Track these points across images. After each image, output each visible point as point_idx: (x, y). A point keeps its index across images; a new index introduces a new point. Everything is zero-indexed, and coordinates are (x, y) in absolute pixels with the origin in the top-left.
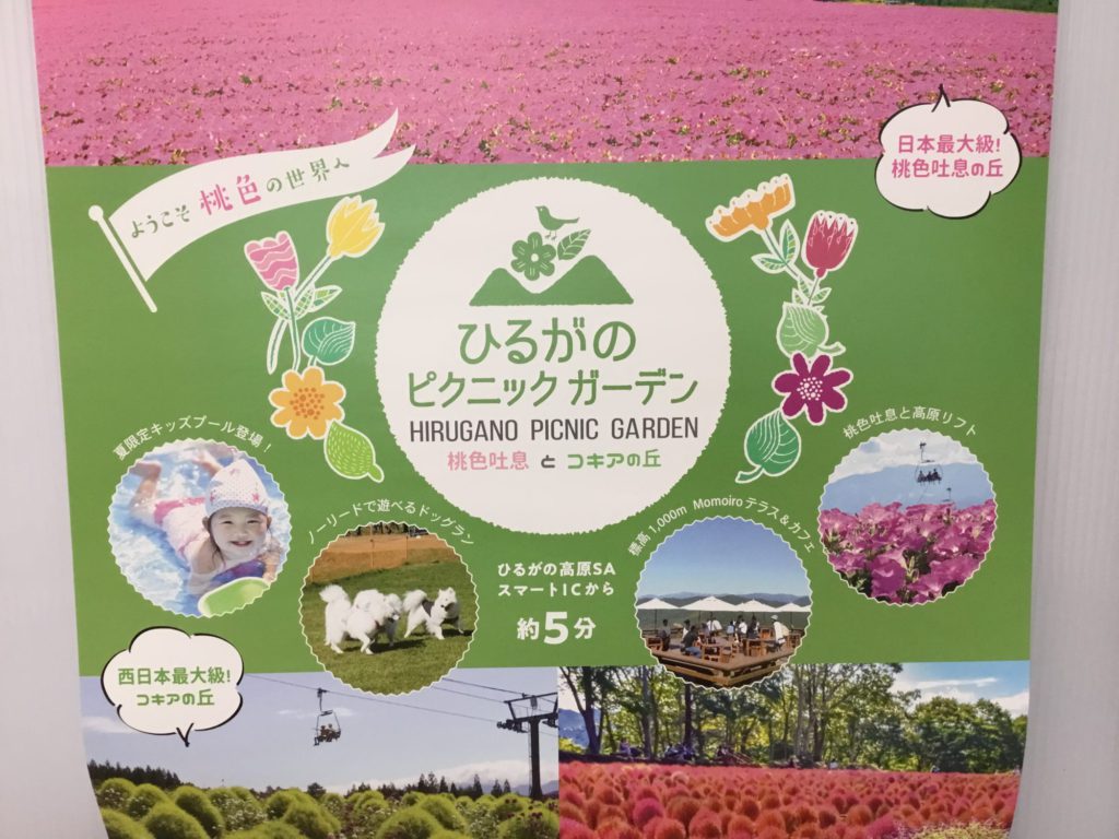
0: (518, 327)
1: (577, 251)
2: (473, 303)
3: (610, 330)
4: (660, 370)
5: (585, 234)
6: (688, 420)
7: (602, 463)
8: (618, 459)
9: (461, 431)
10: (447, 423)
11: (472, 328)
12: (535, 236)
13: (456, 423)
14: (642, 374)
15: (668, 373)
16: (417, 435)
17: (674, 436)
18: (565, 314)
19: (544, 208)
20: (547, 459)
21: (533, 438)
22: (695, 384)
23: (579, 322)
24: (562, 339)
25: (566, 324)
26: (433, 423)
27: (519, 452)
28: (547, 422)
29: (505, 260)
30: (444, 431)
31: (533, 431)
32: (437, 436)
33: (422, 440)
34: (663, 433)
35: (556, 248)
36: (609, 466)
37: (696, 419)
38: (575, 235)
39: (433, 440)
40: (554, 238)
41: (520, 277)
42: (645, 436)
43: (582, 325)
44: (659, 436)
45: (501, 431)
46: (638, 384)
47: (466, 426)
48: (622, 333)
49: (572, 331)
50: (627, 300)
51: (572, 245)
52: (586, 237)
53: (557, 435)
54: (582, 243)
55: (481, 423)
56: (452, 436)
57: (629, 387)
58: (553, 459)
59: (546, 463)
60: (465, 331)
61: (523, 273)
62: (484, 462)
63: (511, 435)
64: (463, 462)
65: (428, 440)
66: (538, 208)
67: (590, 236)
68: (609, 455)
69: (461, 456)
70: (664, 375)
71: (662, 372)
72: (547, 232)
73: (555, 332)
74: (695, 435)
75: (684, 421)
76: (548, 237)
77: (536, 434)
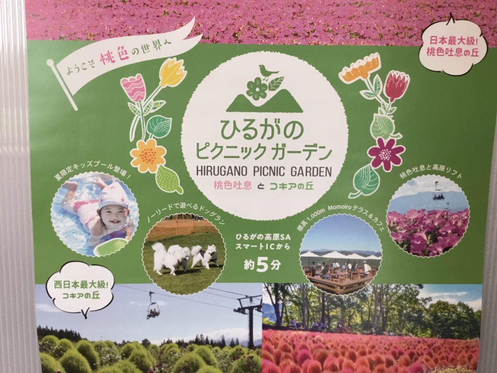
0: (249, 122)
1: (277, 87)
2: (228, 111)
3: (292, 125)
4: (314, 144)
5: (281, 79)
6: (327, 168)
7: (286, 187)
8: (294, 185)
9: (220, 171)
10: (214, 167)
11: (227, 122)
12: (258, 79)
13: (218, 167)
14: (306, 146)
15: (318, 146)
16: (200, 173)
17: (320, 176)
18: (271, 117)
19: (263, 66)
20: (261, 185)
21: (254, 175)
22: (331, 151)
23: (277, 121)
24: (269, 129)
25: (271, 122)
26: (207, 167)
27: (247, 181)
28: (261, 167)
29: (244, 91)
30: (212, 171)
31: (255, 172)
32: (209, 173)
33: (202, 174)
34: (315, 174)
35: (268, 86)
36: (289, 189)
37: (331, 168)
38: (277, 79)
39: (207, 175)
40: (267, 80)
41: (250, 99)
42: (306, 175)
43: (279, 122)
44: (313, 175)
45: (239, 171)
46: (304, 150)
47: (223, 168)
48: (297, 126)
49: (274, 125)
50: (300, 111)
51: (275, 84)
52: (282, 80)
53: (265, 174)
54: (280, 83)
55: (230, 167)
56: (216, 173)
57: (300, 152)
58: (263, 185)
59: (260, 187)
60: (224, 124)
61: (252, 97)
62: (231, 186)
63: (244, 173)
64: (221, 186)
65: (205, 175)
66: (260, 66)
67: (284, 79)
68: (289, 184)
69: (220, 183)
70: (316, 146)
71: (315, 145)
72: (263, 77)
73: (266, 125)
74: (330, 175)
75: (325, 168)
76: (264, 80)
77: (256, 173)
